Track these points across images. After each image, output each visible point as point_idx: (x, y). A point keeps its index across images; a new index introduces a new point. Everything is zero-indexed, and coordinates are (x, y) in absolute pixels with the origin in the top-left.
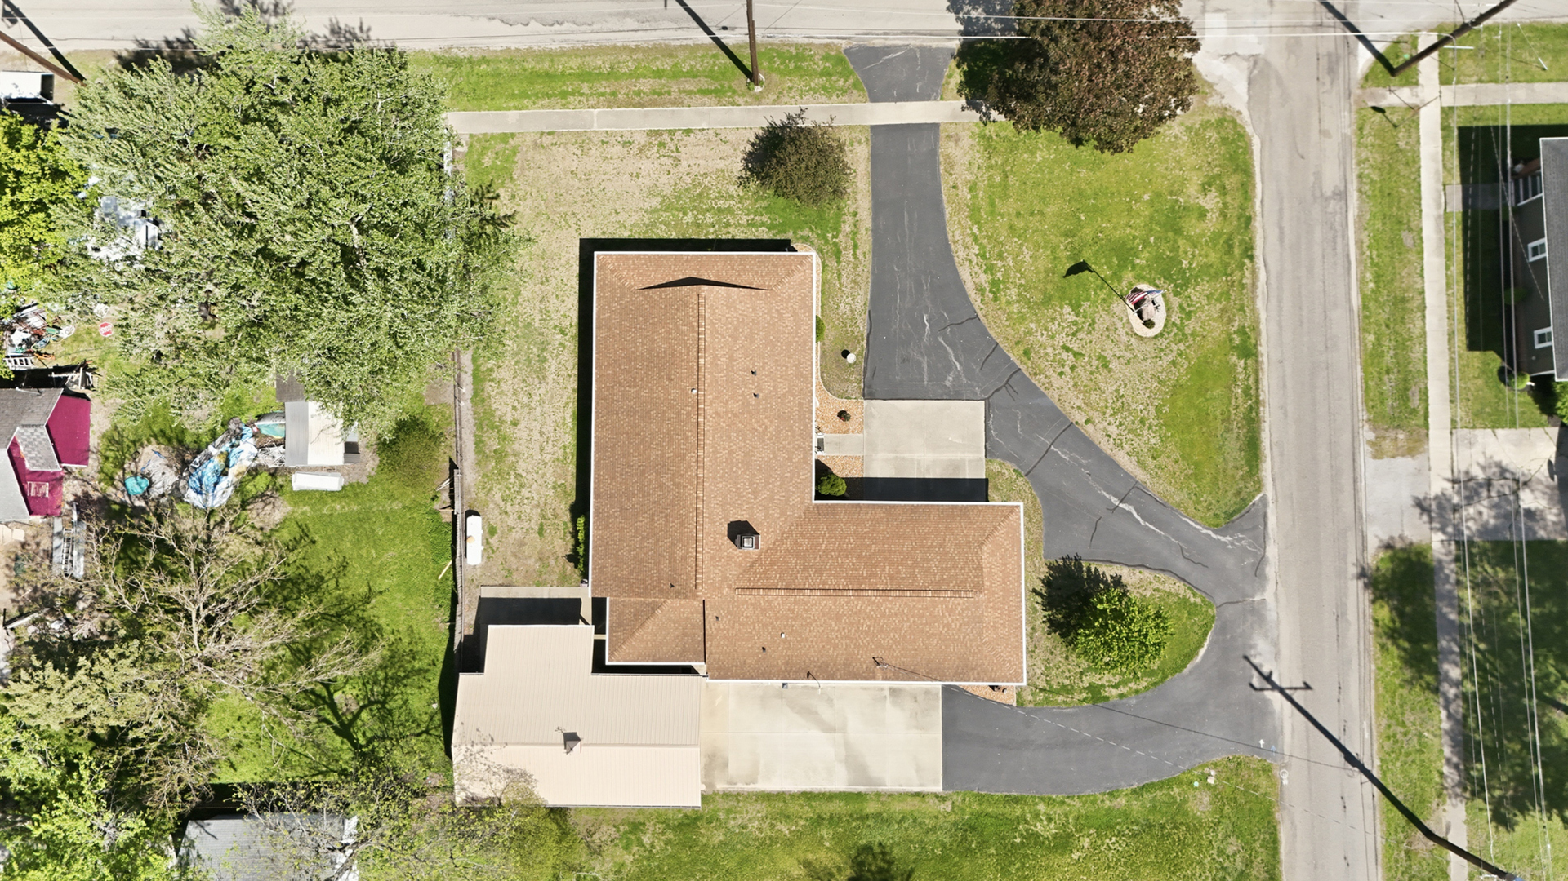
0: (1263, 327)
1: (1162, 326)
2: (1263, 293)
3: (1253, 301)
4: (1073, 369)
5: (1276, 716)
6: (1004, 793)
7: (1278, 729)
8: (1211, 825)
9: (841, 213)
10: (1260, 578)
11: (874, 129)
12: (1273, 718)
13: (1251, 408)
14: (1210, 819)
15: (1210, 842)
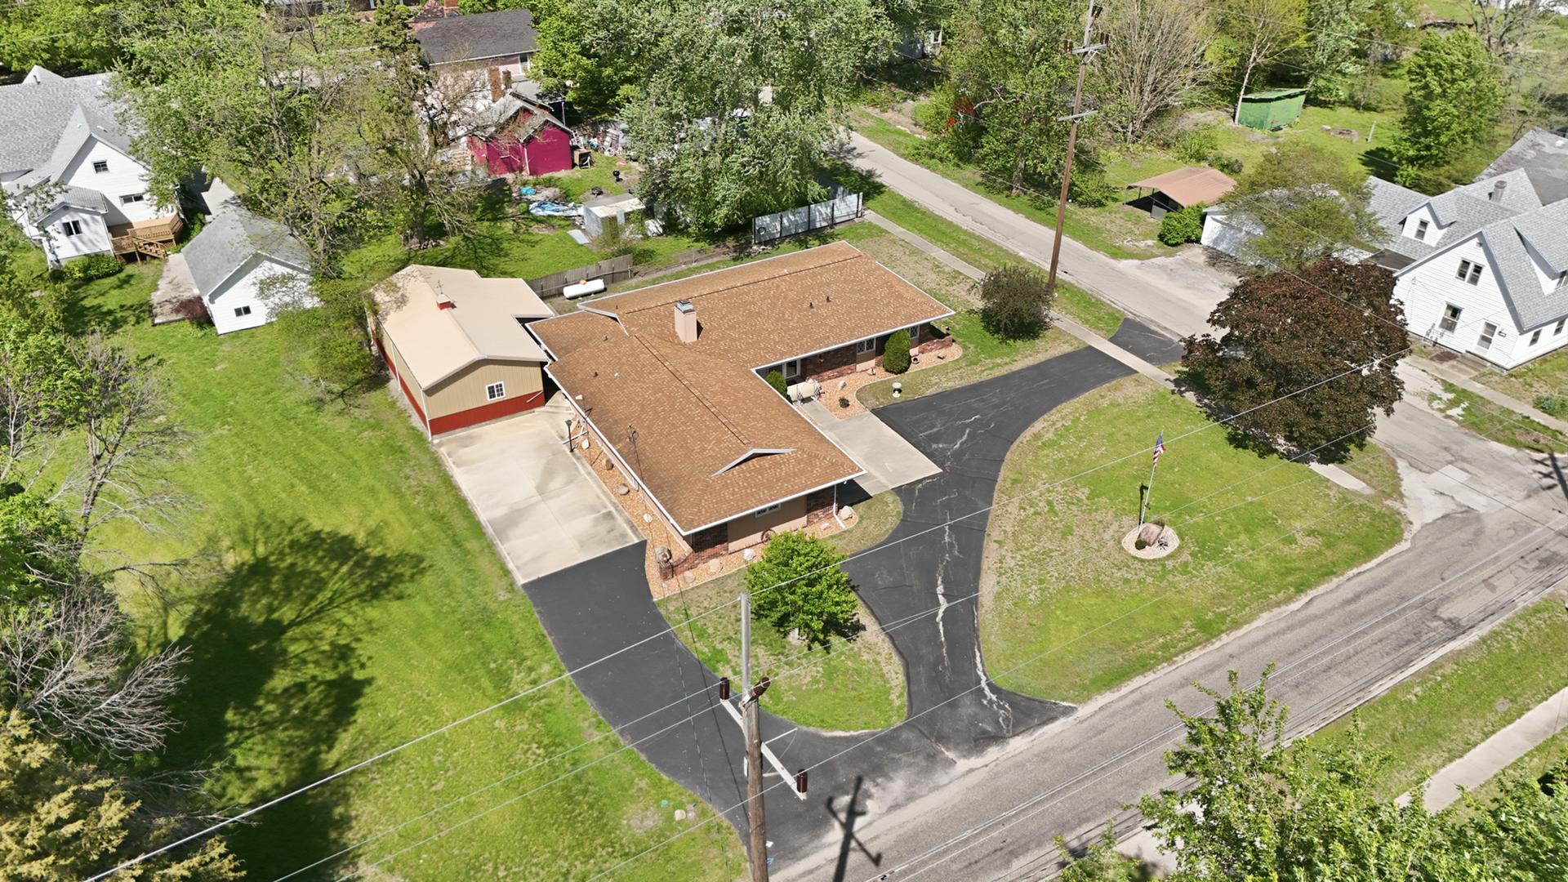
1: (1152, 558)
2: (1280, 614)
3: (1261, 611)
4: (1036, 513)
5: (816, 843)
6: (545, 632)
7: (802, 853)
8: (617, 846)
9: (1007, 355)
10: (976, 746)
11: (1090, 348)
12: (811, 840)
13: (1155, 657)
14: (624, 841)
15: (592, 856)
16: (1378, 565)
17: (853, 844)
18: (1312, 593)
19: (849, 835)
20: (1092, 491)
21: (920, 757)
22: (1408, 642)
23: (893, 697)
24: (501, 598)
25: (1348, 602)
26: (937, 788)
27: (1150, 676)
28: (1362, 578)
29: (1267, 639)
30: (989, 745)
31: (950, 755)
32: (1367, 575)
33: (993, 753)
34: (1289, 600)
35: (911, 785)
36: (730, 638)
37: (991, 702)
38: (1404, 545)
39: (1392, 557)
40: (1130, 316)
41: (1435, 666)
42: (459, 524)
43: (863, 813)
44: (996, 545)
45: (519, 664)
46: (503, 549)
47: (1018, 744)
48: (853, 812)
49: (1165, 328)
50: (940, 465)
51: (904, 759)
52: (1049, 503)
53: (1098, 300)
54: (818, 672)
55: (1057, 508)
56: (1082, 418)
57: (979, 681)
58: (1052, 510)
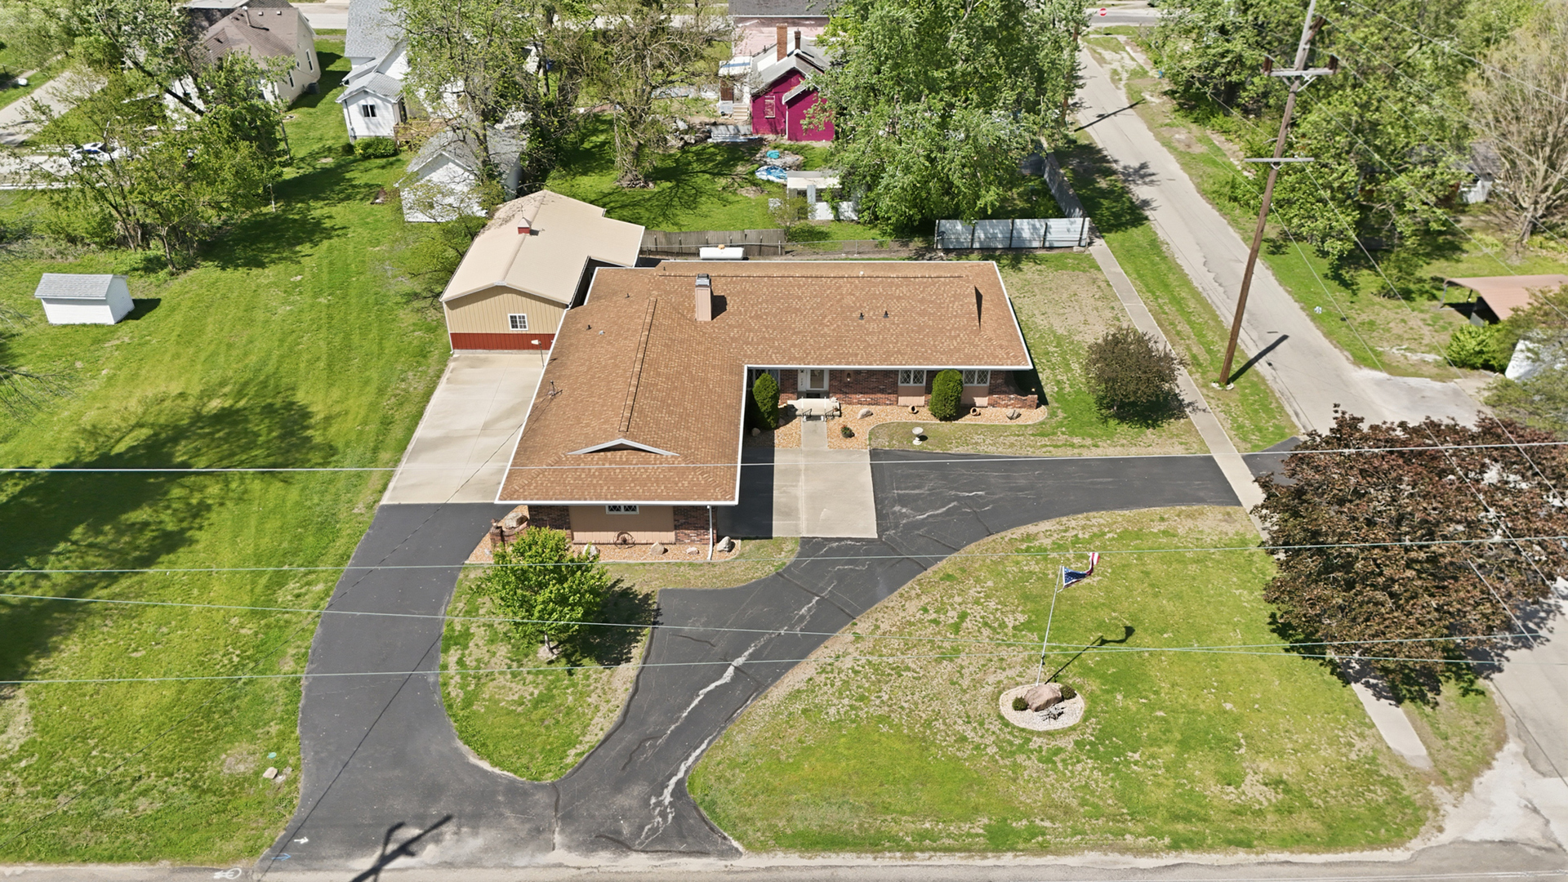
0: (1049, 859)
3: (1092, 848)
5: (341, 862)
6: (353, 555)
7: (316, 864)
8: (197, 775)
9: (1092, 436)
10: (592, 842)
11: (1211, 459)
12: (340, 856)
13: (898, 840)
14: (206, 774)
16: (1329, 864)
19: (376, 870)
20: (1029, 621)
21: (527, 826)
23: (572, 752)
24: (355, 511)
26: (507, 866)
27: (866, 860)
28: (1284, 869)
30: (606, 848)
32: (1295, 869)
35: (487, 850)
37: (659, 804)
42: (396, 433)
43: (413, 854)
44: (851, 637)
45: (305, 575)
46: (403, 467)
47: (636, 862)
48: (405, 849)
51: (512, 820)
52: (963, 616)
53: (1280, 407)
54: (532, 694)
55: (966, 625)
56: (1109, 535)
57: (674, 774)
58: (957, 625)
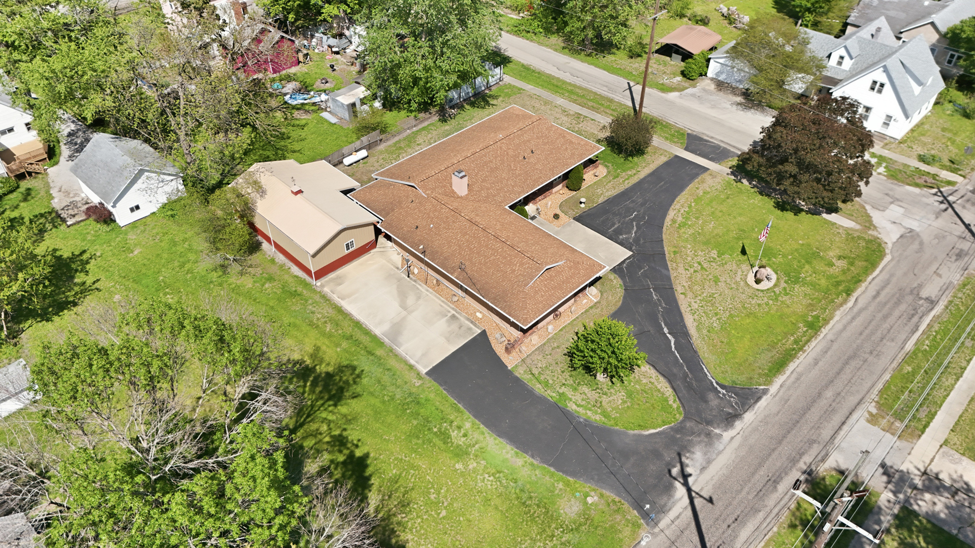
0: (832, 323)
1: (766, 288)
2: (845, 310)
3: (835, 310)
4: (695, 271)
5: (672, 500)
6: (455, 402)
7: (668, 508)
8: (564, 526)
9: (632, 168)
10: (728, 423)
11: (676, 156)
12: (669, 499)
13: (794, 349)
14: (566, 523)
15: (553, 536)
16: (881, 272)
17: (694, 494)
18: (855, 295)
19: (689, 490)
20: (719, 252)
21: (703, 436)
22: (913, 315)
23: (671, 402)
24: (417, 384)
25: (875, 297)
26: (720, 453)
27: (797, 362)
28: (876, 281)
29: (845, 327)
30: (734, 421)
31: (717, 431)
32: (877, 278)
33: (738, 425)
34: (845, 301)
35: (705, 454)
36: (564, 384)
37: (723, 394)
38: (888, 258)
39: (886, 266)
40: (689, 132)
41: (930, 326)
42: (365, 339)
43: (690, 475)
44: (683, 296)
45: (451, 426)
46: (401, 351)
47: (749, 417)
48: (685, 476)
49: (712, 138)
50: (630, 249)
51: (696, 439)
52: (699, 264)
53: (667, 123)
54: (623, 396)
55: (705, 266)
56: (693, 204)
57: (712, 383)
58: (702, 268)
